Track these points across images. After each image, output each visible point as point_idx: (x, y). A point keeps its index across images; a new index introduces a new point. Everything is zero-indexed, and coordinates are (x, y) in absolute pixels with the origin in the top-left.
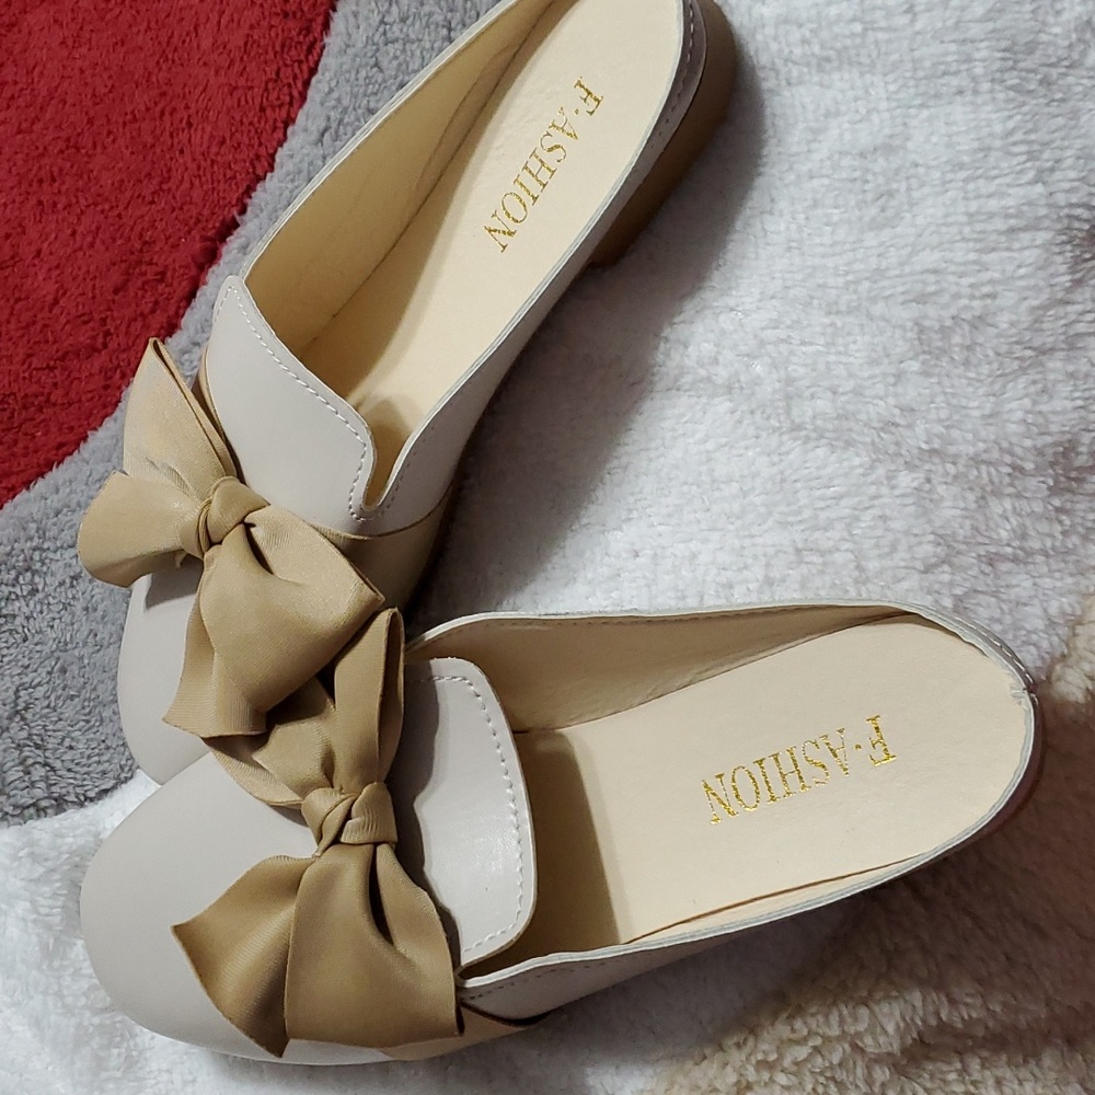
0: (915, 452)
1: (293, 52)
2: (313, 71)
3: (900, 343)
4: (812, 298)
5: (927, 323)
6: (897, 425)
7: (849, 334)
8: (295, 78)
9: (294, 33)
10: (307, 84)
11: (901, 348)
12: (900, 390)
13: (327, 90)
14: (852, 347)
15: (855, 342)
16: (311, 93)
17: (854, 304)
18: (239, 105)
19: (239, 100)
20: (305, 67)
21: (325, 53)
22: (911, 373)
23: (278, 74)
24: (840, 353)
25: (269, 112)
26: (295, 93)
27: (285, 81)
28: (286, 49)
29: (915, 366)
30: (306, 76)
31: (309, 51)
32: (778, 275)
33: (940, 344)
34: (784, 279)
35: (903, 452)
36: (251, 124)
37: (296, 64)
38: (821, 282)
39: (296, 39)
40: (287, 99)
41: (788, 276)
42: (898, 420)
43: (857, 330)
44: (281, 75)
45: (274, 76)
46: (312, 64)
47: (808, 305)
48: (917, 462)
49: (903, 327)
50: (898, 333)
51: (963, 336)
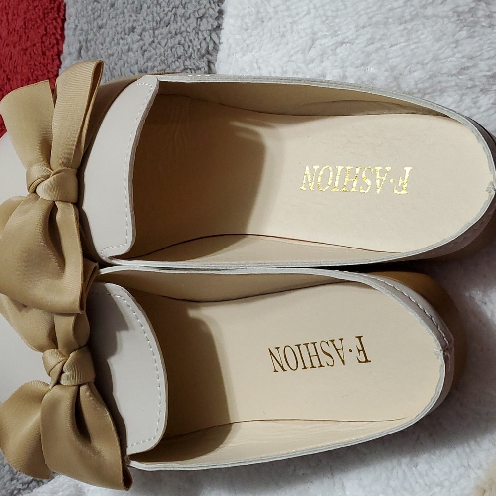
0: (484, 80)
1: (50, 15)
2: (64, 20)
3: (450, 24)
4: (388, 19)
5: (460, 9)
6: (467, 68)
7: (417, 31)
8: (55, 28)
9: (47, 4)
10: (63, 29)
11: (451, 27)
12: (460, 48)
13: (74, 26)
14: (422, 37)
15: (422, 34)
16: (66, 33)
17: (414, 13)
18: (31, 57)
19: (30, 54)
20: (59, 21)
21: (67, 8)
22: (462, 39)
23: (46, 30)
24: (416, 43)
25: (47, 53)
26: (59, 37)
27: (51, 32)
28: (46, 15)
29: (464, 33)
30: (60, 24)
31: (59, 11)
32: (362, 12)
33: (472, 19)
34: (367, 14)
35: (477, 83)
36: (40, 64)
37: (54, 21)
38: (389, 6)
39: (50, 7)
40: (55, 41)
41: (369, 11)
42: (467, 65)
43: (421, 27)
44: (48, 30)
45: (44, 32)
46: (62, 17)
47: (386, 24)
48: (487, 87)
49: (448, 17)
50: (446, 21)
51: (484, 10)
